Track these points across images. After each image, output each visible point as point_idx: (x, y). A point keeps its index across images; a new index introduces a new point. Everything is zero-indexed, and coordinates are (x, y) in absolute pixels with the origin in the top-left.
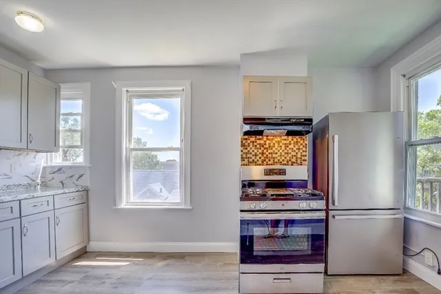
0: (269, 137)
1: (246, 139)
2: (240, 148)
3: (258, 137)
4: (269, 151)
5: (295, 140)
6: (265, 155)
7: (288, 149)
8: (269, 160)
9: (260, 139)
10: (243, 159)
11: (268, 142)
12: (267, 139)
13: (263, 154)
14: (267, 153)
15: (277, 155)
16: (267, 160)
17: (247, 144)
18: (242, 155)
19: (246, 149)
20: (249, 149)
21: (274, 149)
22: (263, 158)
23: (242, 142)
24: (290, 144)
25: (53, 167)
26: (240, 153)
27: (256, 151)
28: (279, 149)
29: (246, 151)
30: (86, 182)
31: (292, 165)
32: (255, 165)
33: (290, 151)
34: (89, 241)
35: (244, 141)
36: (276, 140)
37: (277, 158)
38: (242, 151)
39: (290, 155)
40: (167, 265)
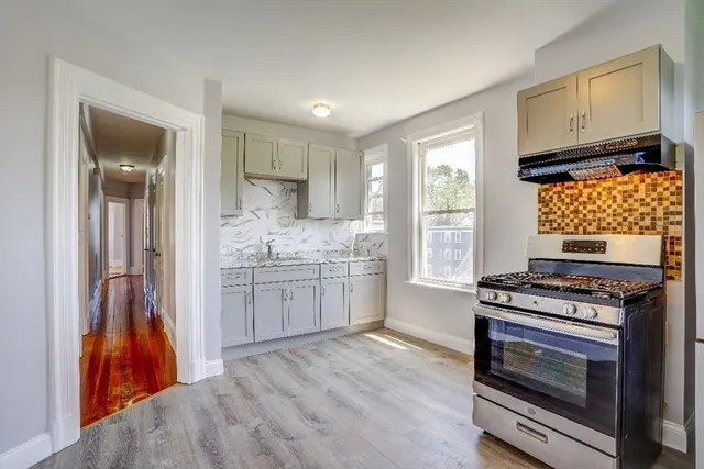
0: (589, 182)
1: (546, 190)
2: (538, 206)
3: (567, 184)
4: (590, 207)
5: (648, 181)
6: (581, 216)
7: (631, 201)
8: (590, 225)
9: (572, 187)
10: (541, 223)
11: (586, 191)
12: (585, 186)
13: (576, 211)
14: (585, 212)
15: (605, 215)
16: (585, 224)
17: (547, 197)
18: (540, 217)
19: (547, 205)
20: (551, 205)
21: (599, 203)
22: (576, 221)
23: (539, 195)
24: (637, 191)
25: (363, 235)
26: (536, 214)
27: (563, 208)
28: (610, 202)
29: (547, 210)
30: (385, 251)
31: (642, 233)
32: (563, 233)
33: (637, 205)
34: (385, 315)
35: (543, 194)
36: (604, 185)
37: (604, 220)
38: (540, 210)
39: (636, 214)
40: (440, 364)
